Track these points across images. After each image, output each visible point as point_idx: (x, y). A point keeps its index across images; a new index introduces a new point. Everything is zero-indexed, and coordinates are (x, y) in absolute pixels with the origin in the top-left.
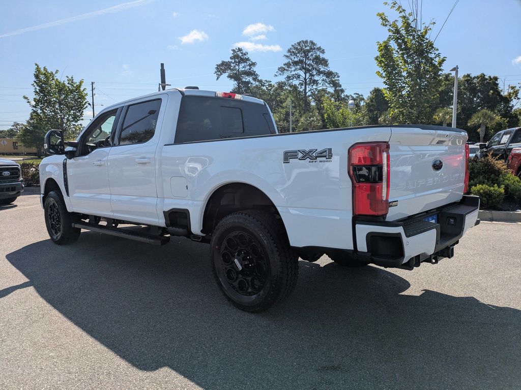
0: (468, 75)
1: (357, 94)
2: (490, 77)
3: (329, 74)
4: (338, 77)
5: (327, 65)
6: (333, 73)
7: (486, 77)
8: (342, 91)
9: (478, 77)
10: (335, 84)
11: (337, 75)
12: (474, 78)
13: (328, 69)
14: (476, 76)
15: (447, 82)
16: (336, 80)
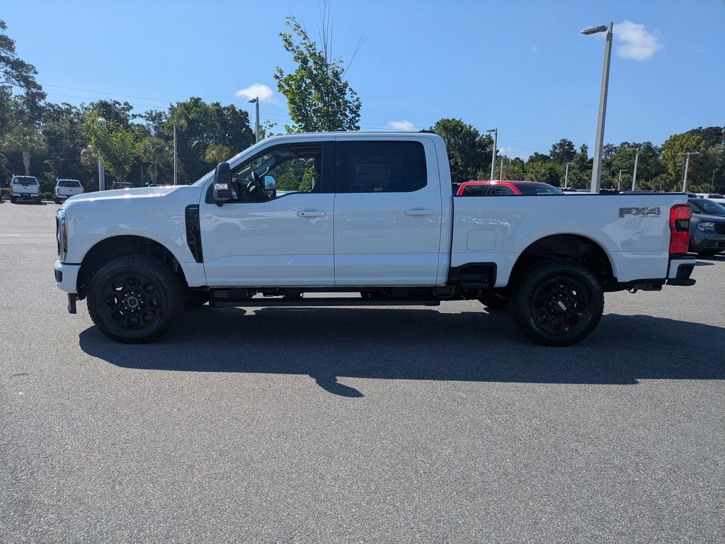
0: (218, 104)
1: (68, 105)
2: (240, 111)
3: (18, 65)
4: (36, 73)
5: (12, 50)
6: (25, 65)
7: (237, 110)
8: (43, 96)
9: (228, 108)
10: (29, 83)
11: (30, 68)
12: (225, 108)
13: (16, 57)
14: (226, 106)
15: (198, 109)
16: (30, 77)
